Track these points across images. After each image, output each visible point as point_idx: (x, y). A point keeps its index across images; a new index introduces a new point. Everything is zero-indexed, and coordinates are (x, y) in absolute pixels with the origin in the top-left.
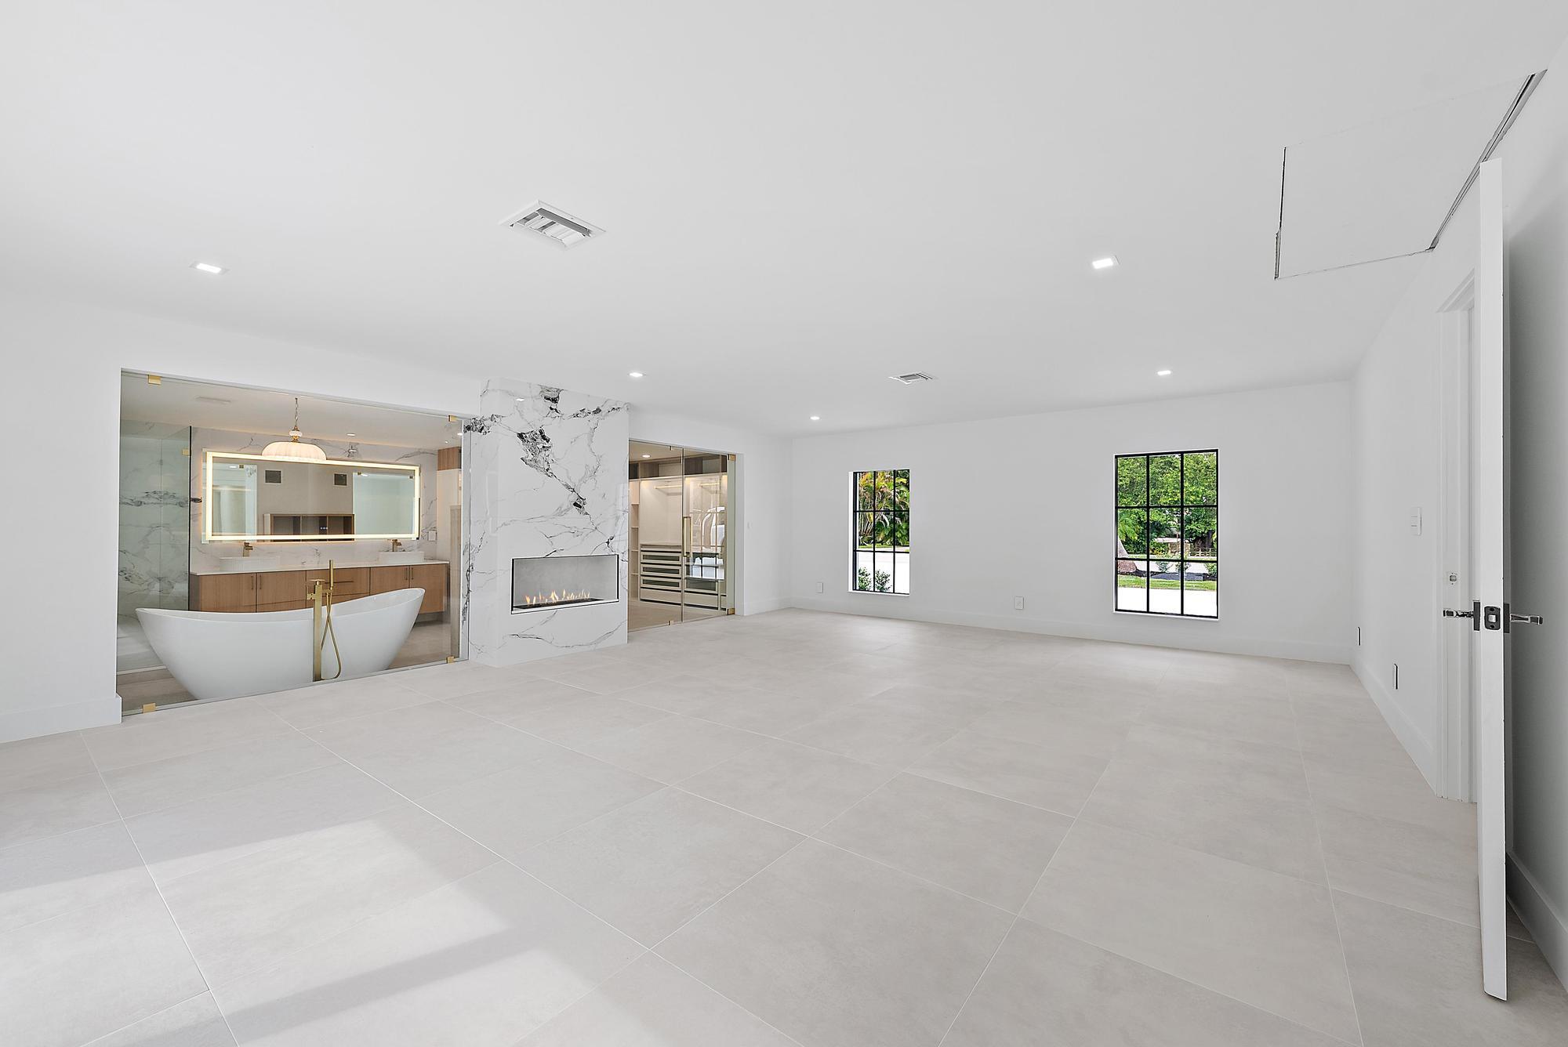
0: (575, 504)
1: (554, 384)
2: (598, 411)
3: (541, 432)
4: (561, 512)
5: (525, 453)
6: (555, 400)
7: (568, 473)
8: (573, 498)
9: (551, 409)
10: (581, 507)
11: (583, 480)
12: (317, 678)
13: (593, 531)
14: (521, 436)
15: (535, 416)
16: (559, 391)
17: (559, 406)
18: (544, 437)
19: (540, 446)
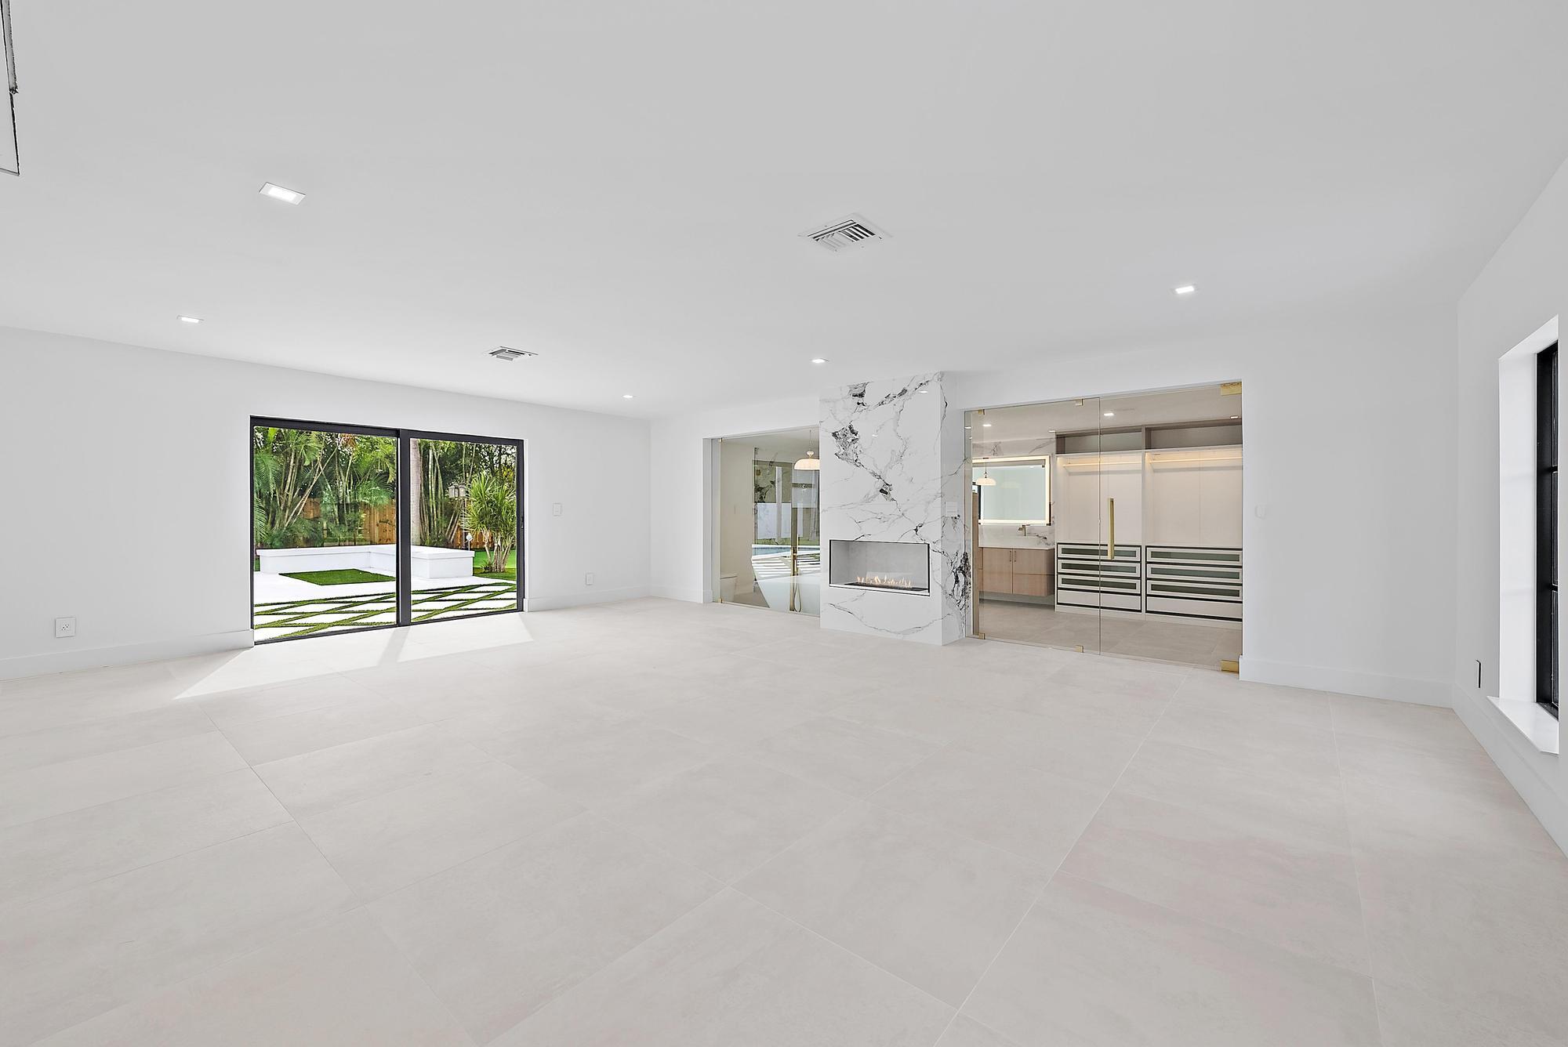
0: (882, 491)
1: (859, 381)
2: (904, 391)
3: (850, 427)
4: (868, 499)
5: (837, 448)
6: (861, 395)
7: (874, 461)
8: (880, 484)
9: (858, 404)
10: (887, 493)
11: (889, 466)
12: (793, 609)
13: (900, 517)
14: (834, 435)
15: (845, 414)
16: (865, 385)
17: (865, 400)
18: (853, 432)
19: (850, 440)
